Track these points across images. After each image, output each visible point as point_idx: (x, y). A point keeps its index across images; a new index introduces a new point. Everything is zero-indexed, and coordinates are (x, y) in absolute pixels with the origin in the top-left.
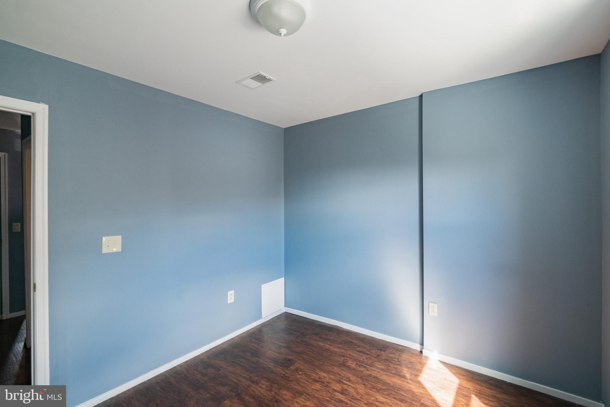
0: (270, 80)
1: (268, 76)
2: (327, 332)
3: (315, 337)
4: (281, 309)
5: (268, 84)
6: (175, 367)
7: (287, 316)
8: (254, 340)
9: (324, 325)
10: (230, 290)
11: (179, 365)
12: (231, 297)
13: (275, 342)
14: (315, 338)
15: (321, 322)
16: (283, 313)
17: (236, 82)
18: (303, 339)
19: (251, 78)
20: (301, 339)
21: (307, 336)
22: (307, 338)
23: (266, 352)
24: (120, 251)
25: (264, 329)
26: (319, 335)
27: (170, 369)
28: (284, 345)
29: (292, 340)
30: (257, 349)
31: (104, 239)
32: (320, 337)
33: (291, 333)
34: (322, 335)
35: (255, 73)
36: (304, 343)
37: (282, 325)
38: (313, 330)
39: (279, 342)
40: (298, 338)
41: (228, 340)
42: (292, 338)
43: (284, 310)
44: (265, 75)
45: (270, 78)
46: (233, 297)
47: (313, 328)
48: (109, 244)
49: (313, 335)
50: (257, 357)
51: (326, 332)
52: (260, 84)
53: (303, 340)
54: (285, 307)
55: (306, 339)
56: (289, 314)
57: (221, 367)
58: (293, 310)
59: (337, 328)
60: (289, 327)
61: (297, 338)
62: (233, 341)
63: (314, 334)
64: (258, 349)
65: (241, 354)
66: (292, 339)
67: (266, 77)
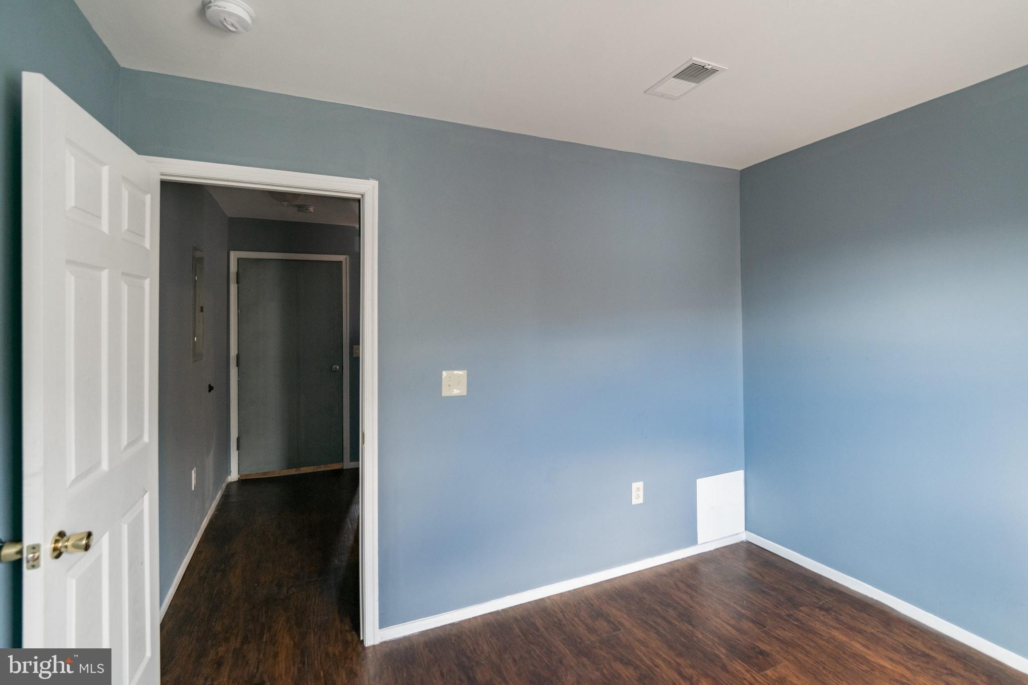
0: (714, 71)
1: (709, 63)
2: (855, 611)
3: (824, 615)
4: (737, 534)
5: (709, 83)
6: (542, 600)
7: (751, 551)
8: (681, 585)
9: (845, 591)
10: (637, 480)
11: (549, 597)
12: (638, 492)
13: (727, 601)
14: (822, 618)
15: (836, 583)
16: (742, 542)
17: (645, 92)
18: (791, 612)
19: (675, 77)
20: (788, 612)
21: (801, 608)
22: (800, 611)
23: (708, 620)
24: (465, 394)
25: (703, 568)
26: (833, 614)
27: (536, 601)
28: (748, 614)
29: (766, 607)
30: (689, 608)
31: (444, 373)
32: (837, 620)
33: (764, 592)
34: (841, 615)
35: (681, 64)
36: (796, 623)
37: (741, 567)
38: (817, 598)
39: (735, 603)
40: (781, 607)
41: (633, 573)
42: (764, 602)
43: (744, 536)
44: (703, 63)
45: (714, 66)
46: (641, 493)
47: (817, 592)
48: (450, 383)
49: (818, 610)
50: (690, 623)
51: (852, 612)
52: (693, 85)
53: (791, 615)
54: (746, 530)
55: (801, 613)
56: (755, 547)
57: (620, 623)
58: (763, 539)
59: (881, 608)
60: (757, 575)
61: (777, 607)
62: (641, 576)
63: (821, 608)
64: (691, 607)
65: (659, 609)
66: (767, 605)
67: (707, 67)
